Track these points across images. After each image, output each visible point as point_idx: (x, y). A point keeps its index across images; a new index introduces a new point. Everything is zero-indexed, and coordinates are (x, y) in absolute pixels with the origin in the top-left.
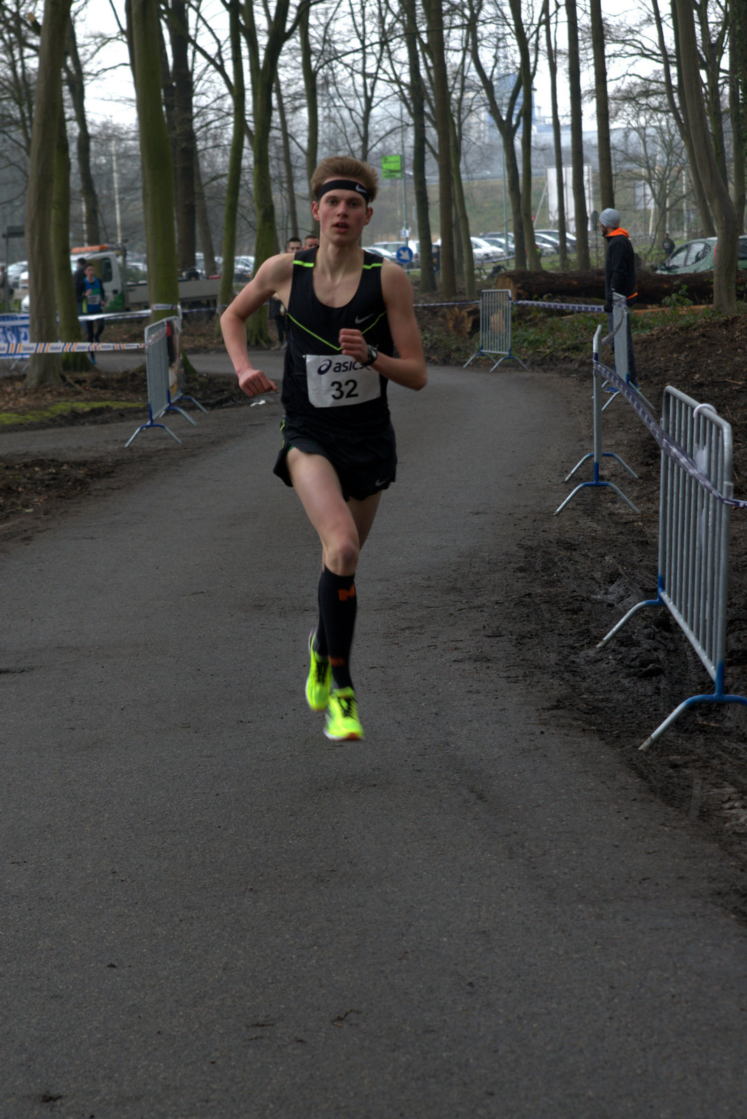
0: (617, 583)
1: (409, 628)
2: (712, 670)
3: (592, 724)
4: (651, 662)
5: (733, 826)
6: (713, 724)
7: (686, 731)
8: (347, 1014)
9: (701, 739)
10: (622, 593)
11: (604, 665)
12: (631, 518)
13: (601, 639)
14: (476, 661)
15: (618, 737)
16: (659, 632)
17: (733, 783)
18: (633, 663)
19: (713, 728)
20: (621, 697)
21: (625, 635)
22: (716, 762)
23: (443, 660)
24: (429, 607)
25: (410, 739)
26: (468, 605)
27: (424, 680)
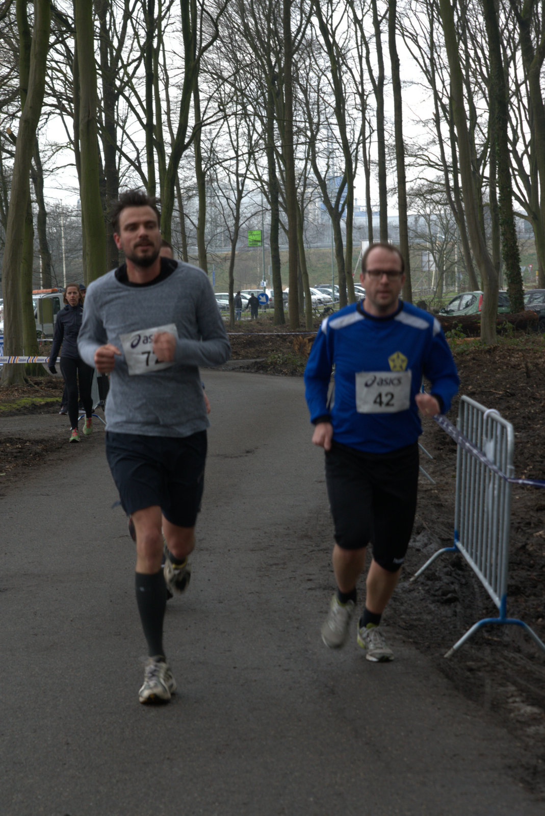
0: (422, 534)
1: (276, 564)
2: (497, 601)
3: (409, 637)
4: (450, 592)
5: (516, 716)
6: (495, 639)
7: (477, 643)
9: (488, 650)
10: (426, 541)
11: (416, 594)
12: (429, 487)
13: (412, 574)
14: (324, 589)
15: (429, 647)
16: (455, 571)
17: (514, 683)
18: (436, 593)
19: (496, 641)
20: (429, 617)
21: (430, 572)
22: (500, 667)
23: (301, 588)
24: (289, 549)
25: (279, 646)
26: (316, 548)
27: (288, 602)
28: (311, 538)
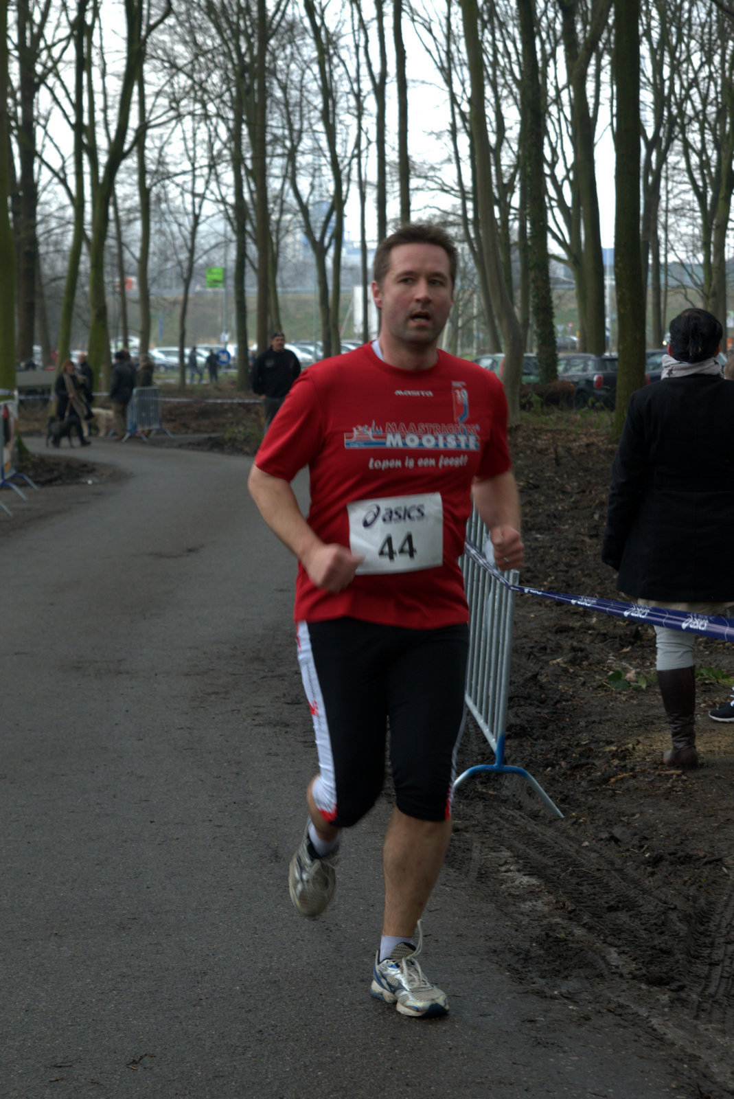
2: (493, 743)
5: (508, 888)
6: (491, 792)
7: (467, 797)
8: (141, 1058)
9: (480, 806)
14: (275, 726)
17: (509, 848)
19: (492, 795)
22: (494, 827)
23: (245, 724)
24: (234, 675)
25: (212, 796)
26: (270, 674)
27: (227, 741)
28: (263, 660)
